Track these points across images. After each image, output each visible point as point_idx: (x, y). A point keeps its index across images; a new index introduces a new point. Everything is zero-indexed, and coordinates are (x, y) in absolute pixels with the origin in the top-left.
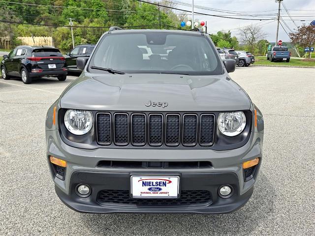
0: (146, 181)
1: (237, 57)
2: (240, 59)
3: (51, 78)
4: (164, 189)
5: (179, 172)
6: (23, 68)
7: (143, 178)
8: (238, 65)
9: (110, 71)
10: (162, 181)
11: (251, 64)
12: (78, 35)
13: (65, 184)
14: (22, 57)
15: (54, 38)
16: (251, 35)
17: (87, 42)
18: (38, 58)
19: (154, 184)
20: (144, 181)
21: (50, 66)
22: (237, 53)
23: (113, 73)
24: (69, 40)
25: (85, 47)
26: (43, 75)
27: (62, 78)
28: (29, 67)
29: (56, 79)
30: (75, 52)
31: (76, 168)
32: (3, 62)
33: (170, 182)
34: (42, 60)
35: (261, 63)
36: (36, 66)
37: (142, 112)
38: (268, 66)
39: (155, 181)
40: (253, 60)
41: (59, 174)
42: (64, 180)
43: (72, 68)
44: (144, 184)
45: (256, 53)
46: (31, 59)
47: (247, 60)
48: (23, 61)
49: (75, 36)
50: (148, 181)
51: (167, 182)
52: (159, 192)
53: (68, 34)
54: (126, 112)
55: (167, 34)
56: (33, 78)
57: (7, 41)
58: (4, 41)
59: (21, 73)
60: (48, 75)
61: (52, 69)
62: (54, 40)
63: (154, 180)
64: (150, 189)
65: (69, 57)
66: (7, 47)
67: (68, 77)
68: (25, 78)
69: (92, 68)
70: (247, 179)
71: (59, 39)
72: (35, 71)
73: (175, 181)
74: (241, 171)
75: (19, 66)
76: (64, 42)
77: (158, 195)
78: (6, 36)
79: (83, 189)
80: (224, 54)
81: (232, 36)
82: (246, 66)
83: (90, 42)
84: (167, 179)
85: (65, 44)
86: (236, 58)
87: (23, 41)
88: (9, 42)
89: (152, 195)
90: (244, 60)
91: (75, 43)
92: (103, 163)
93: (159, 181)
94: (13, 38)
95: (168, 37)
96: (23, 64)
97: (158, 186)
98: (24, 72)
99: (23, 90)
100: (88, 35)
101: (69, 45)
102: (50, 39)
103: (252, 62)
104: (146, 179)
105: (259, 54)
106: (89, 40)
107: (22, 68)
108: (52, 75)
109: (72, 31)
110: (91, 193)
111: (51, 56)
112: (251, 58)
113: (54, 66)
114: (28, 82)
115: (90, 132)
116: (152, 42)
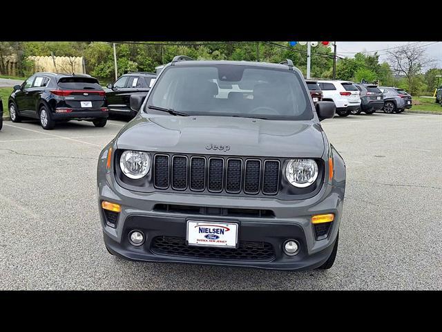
0: (203, 227)
1: (382, 97)
2: (386, 101)
3: (83, 122)
4: (221, 237)
5: (237, 220)
6: (44, 105)
7: (200, 224)
8: (383, 109)
9: (171, 113)
10: (220, 228)
11: (406, 110)
12: (124, 56)
13: (117, 233)
14: (43, 88)
15: (85, 59)
16: (407, 60)
17: (138, 67)
18: (66, 91)
19: (212, 231)
20: (201, 227)
21: (83, 105)
22: (382, 91)
23: (175, 115)
24: (109, 63)
25: (136, 77)
26: (73, 118)
27: (99, 123)
28: (52, 104)
29: (91, 123)
30: (120, 84)
31: (129, 211)
32: (13, 95)
33: (228, 230)
34: (72, 94)
35: (424, 109)
36: (63, 104)
37: (203, 155)
38: (436, 114)
39: (212, 228)
40: (409, 103)
41: (111, 222)
42: (115, 228)
43: (116, 108)
44: (201, 230)
45: (423, 91)
46: (55, 93)
47: (398, 103)
48: (43, 96)
49: (119, 56)
50: (205, 227)
51: (225, 229)
52: (216, 240)
53: (108, 53)
54: (186, 154)
55: (246, 68)
56: (56, 120)
57: (12, 63)
58: (8, 62)
59: (39, 113)
60: (80, 118)
61: (86, 109)
62: (86, 62)
63: (211, 226)
64: (206, 236)
65: (111, 91)
66: (11, 73)
67: (109, 122)
68: (46, 121)
69: (150, 108)
70: (319, 238)
71: (93, 61)
72: (60, 110)
73: (233, 228)
74: (310, 226)
75: (36, 103)
76: (102, 66)
77: (215, 244)
78: (11, 55)
79: (137, 237)
80: (358, 92)
81: (380, 62)
82: (398, 112)
83: (142, 67)
84: (225, 226)
85: (103, 69)
86: (379, 98)
87: (36, 63)
88: (16, 63)
89: (208, 243)
90: (393, 102)
91: (119, 69)
92: (159, 207)
93: (216, 228)
94: (22, 57)
95: (246, 71)
96: (44, 100)
97: (216, 234)
98: (44, 111)
99: (41, 138)
100: (139, 57)
101: (108, 71)
102: (80, 60)
103: (408, 107)
104: (203, 224)
105: (428, 93)
106: (141, 64)
107: (42, 105)
108: (86, 117)
109: (114, 48)
110: (144, 241)
111: (85, 88)
112: (406, 99)
113: (90, 105)
114: (49, 127)
115: (146, 176)
116: (224, 78)
